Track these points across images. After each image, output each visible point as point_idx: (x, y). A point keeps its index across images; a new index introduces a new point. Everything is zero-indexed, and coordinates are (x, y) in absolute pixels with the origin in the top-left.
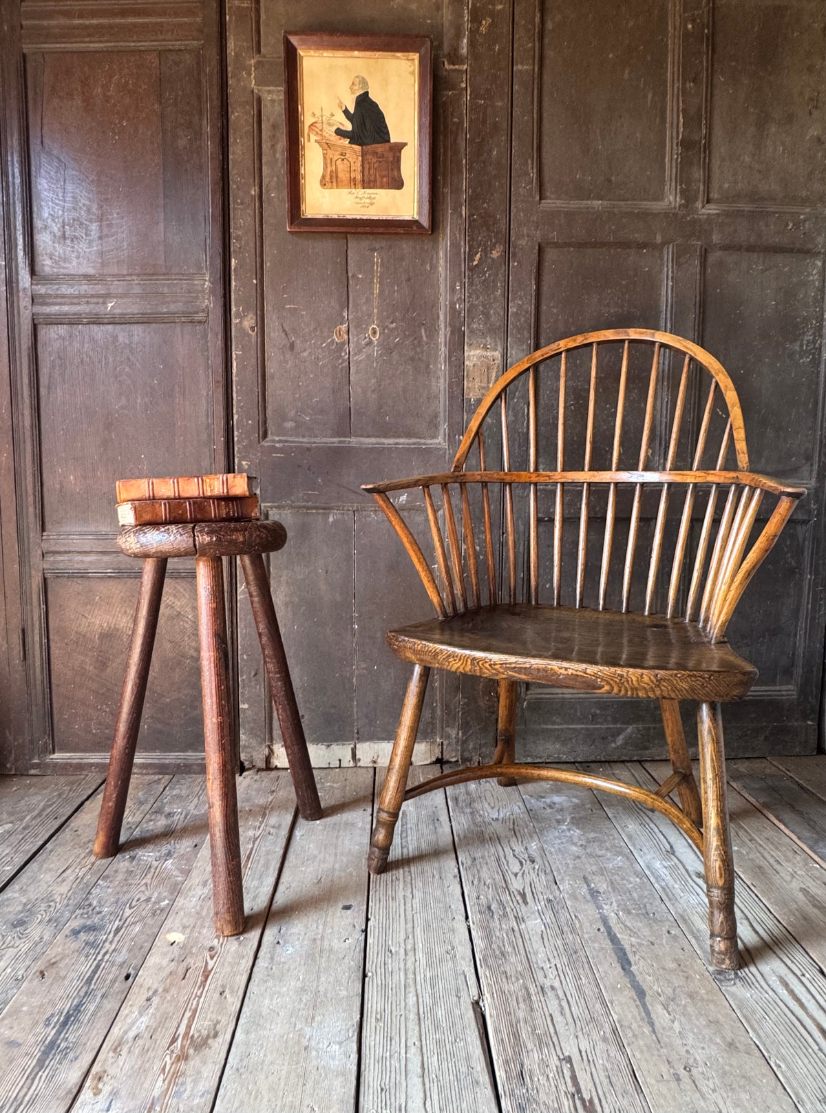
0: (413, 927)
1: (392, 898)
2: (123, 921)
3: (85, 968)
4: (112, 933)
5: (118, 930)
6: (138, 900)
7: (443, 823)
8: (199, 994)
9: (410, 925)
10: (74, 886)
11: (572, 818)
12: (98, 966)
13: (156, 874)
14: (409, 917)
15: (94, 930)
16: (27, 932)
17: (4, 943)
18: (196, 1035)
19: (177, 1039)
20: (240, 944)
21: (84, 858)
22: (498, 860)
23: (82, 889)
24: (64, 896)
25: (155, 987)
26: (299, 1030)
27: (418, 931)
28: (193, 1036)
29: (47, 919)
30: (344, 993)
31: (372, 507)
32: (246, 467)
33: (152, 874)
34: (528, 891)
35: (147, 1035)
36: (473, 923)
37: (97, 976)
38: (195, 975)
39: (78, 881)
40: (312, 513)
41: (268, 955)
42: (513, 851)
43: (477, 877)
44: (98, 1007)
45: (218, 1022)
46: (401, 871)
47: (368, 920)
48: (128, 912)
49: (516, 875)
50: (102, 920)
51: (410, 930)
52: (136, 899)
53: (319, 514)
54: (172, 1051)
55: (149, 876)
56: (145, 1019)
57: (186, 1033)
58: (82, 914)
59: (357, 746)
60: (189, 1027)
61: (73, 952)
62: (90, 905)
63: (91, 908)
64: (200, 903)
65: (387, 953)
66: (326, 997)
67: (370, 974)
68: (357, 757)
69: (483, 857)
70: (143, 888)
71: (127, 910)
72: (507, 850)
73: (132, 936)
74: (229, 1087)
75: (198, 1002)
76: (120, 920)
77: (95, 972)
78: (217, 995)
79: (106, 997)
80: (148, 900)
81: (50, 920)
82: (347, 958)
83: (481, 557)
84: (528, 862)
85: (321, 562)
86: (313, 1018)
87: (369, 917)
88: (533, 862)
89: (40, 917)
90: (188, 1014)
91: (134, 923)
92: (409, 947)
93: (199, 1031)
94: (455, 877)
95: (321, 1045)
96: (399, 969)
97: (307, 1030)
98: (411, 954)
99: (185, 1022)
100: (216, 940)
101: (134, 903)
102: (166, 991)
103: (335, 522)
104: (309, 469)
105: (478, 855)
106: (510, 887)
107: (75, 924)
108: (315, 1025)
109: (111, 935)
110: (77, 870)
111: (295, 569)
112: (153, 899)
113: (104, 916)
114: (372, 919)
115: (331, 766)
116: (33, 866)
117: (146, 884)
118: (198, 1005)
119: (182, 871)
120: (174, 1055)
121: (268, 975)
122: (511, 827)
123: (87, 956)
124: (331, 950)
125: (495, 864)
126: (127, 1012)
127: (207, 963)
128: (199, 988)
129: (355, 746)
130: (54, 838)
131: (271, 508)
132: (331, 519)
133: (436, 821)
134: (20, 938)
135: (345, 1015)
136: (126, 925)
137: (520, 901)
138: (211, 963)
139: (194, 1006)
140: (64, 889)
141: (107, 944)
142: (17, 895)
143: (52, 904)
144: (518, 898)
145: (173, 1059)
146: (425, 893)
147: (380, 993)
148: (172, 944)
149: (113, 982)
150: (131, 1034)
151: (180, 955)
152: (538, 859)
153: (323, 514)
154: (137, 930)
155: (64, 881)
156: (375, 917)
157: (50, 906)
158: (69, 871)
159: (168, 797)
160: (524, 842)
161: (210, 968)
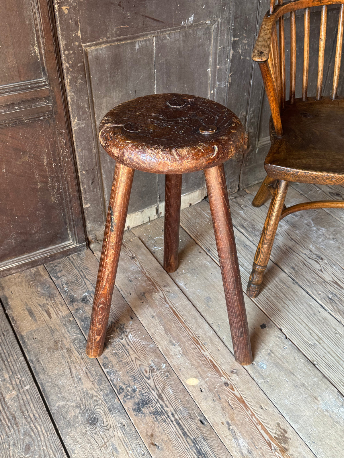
0: (307, 325)
1: (279, 310)
2: (155, 389)
3: (174, 429)
4: (159, 400)
5: (160, 396)
6: (146, 372)
7: (251, 246)
8: (251, 414)
9: (304, 325)
10: (92, 379)
11: (313, 220)
12: (179, 424)
13: (134, 349)
14: (299, 319)
15: (147, 403)
16: (106, 424)
17: (103, 438)
18: (276, 436)
19: (270, 442)
20: (237, 374)
21: (70, 357)
22: (305, 264)
23: (100, 380)
24: (96, 390)
25: (224, 420)
26: (317, 409)
27: (310, 325)
28: (275, 437)
29: (107, 409)
30: (316, 379)
31: (168, 30)
32: (66, 12)
33: (130, 350)
34: (336, 279)
35: (253, 448)
36: (332, 311)
37: (186, 430)
38: (235, 404)
39: (89, 374)
40: (122, 45)
41: (257, 374)
42: (305, 254)
43: (305, 280)
44: (210, 447)
45: (278, 424)
46: (265, 290)
47: (281, 330)
48: (151, 382)
49: (321, 270)
50: (143, 395)
51: (307, 327)
52: (144, 372)
53: (127, 44)
54: (275, 450)
55: (131, 352)
56: (241, 440)
57: (271, 437)
58: (125, 397)
59: (160, 205)
60: (268, 433)
61: (154, 423)
62: (121, 388)
63: (125, 391)
64: (185, 358)
65: (311, 346)
66: (311, 385)
67: (315, 363)
68: (160, 212)
69: (295, 264)
70: (138, 363)
71: (148, 381)
72: (301, 255)
73: (173, 397)
74: (319, 452)
75: (255, 417)
76: (153, 390)
77: (182, 429)
78: (260, 410)
79: (207, 439)
80: (152, 369)
81: (110, 410)
82: (296, 358)
83: (242, 58)
84: (320, 260)
85: (131, 85)
86: (317, 399)
87: (279, 327)
88: (322, 259)
89: (99, 410)
90: (259, 427)
91: (164, 388)
92: (316, 338)
93: (275, 433)
94: (293, 283)
95: (335, 411)
96: (325, 353)
97: (321, 407)
98: (321, 342)
99: (262, 432)
100: (222, 378)
101: (147, 375)
102: (232, 420)
103: (141, 48)
104: (119, 5)
105: (292, 265)
106: (326, 280)
107: (129, 405)
108: (321, 402)
109: (161, 402)
110: (78, 368)
111: (112, 95)
112: (154, 367)
113: (140, 392)
114: (282, 328)
115: (144, 222)
116: (41, 378)
117: (136, 358)
118: (257, 420)
119: (145, 339)
120: (278, 451)
121: (271, 386)
122: (289, 238)
123: (165, 422)
124: (284, 358)
125: (304, 267)
126: (227, 442)
127: (234, 394)
128: (248, 411)
129: (158, 206)
130: (25, 351)
131: (90, 46)
132: (137, 47)
133: (247, 247)
134: (108, 430)
135: (329, 391)
136: (160, 392)
137: (339, 288)
138: (236, 392)
139: (257, 422)
140: (87, 385)
141: (166, 409)
142: (61, 403)
143: (95, 398)
144: (336, 286)
145: (280, 453)
146: (290, 300)
147: (330, 370)
148: (201, 391)
149: (199, 429)
150: (245, 451)
151: (215, 395)
152: (323, 257)
153: (131, 43)
154: (171, 391)
155: (80, 379)
156: (283, 327)
157: (96, 400)
158: (74, 371)
159: (65, 286)
160: (305, 247)
161: (239, 396)
